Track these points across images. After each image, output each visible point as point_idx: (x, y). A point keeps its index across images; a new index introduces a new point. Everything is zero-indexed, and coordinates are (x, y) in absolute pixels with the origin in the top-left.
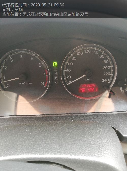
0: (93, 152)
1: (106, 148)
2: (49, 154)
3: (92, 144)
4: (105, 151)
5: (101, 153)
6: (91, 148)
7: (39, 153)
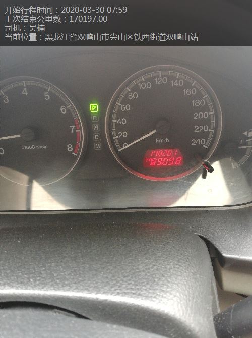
0: (137, 287)
1: (169, 280)
2: (45, 288)
3: (142, 270)
4: (167, 285)
5: (154, 289)
6: (136, 279)
7: (24, 285)
